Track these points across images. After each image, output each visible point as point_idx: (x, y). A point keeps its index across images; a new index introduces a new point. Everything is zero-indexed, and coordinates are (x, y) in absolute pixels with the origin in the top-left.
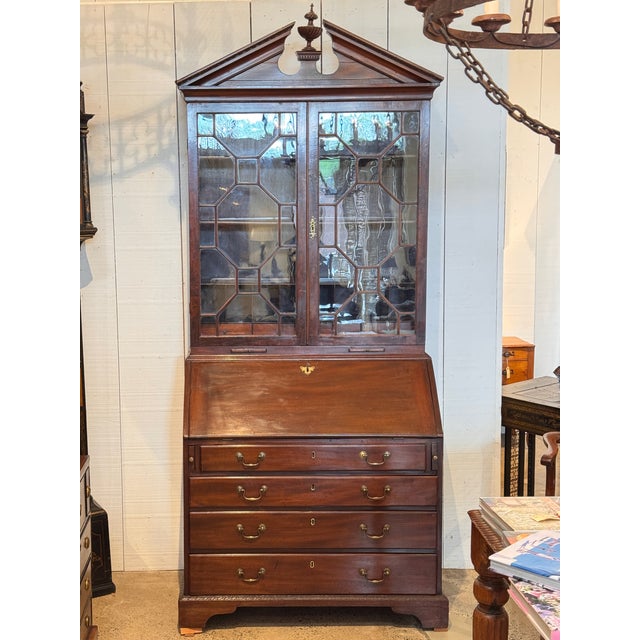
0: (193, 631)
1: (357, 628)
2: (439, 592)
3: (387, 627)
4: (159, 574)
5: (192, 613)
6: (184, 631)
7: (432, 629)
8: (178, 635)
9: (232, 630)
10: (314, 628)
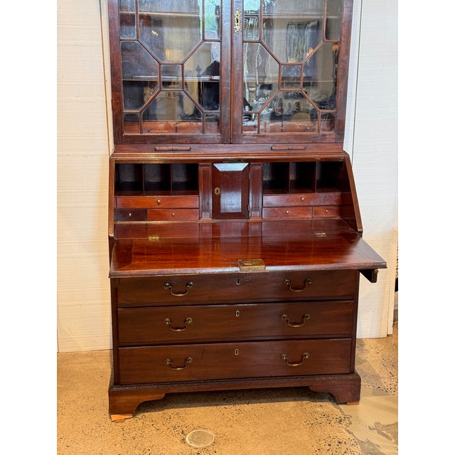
0: (123, 417)
1: (277, 404)
2: (352, 372)
3: (304, 402)
4: (91, 355)
5: (121, 401)
6: (115, 417)
7: (346, 403)
8: (109, 421)
9: (161, 412)
10: (238, 407)
